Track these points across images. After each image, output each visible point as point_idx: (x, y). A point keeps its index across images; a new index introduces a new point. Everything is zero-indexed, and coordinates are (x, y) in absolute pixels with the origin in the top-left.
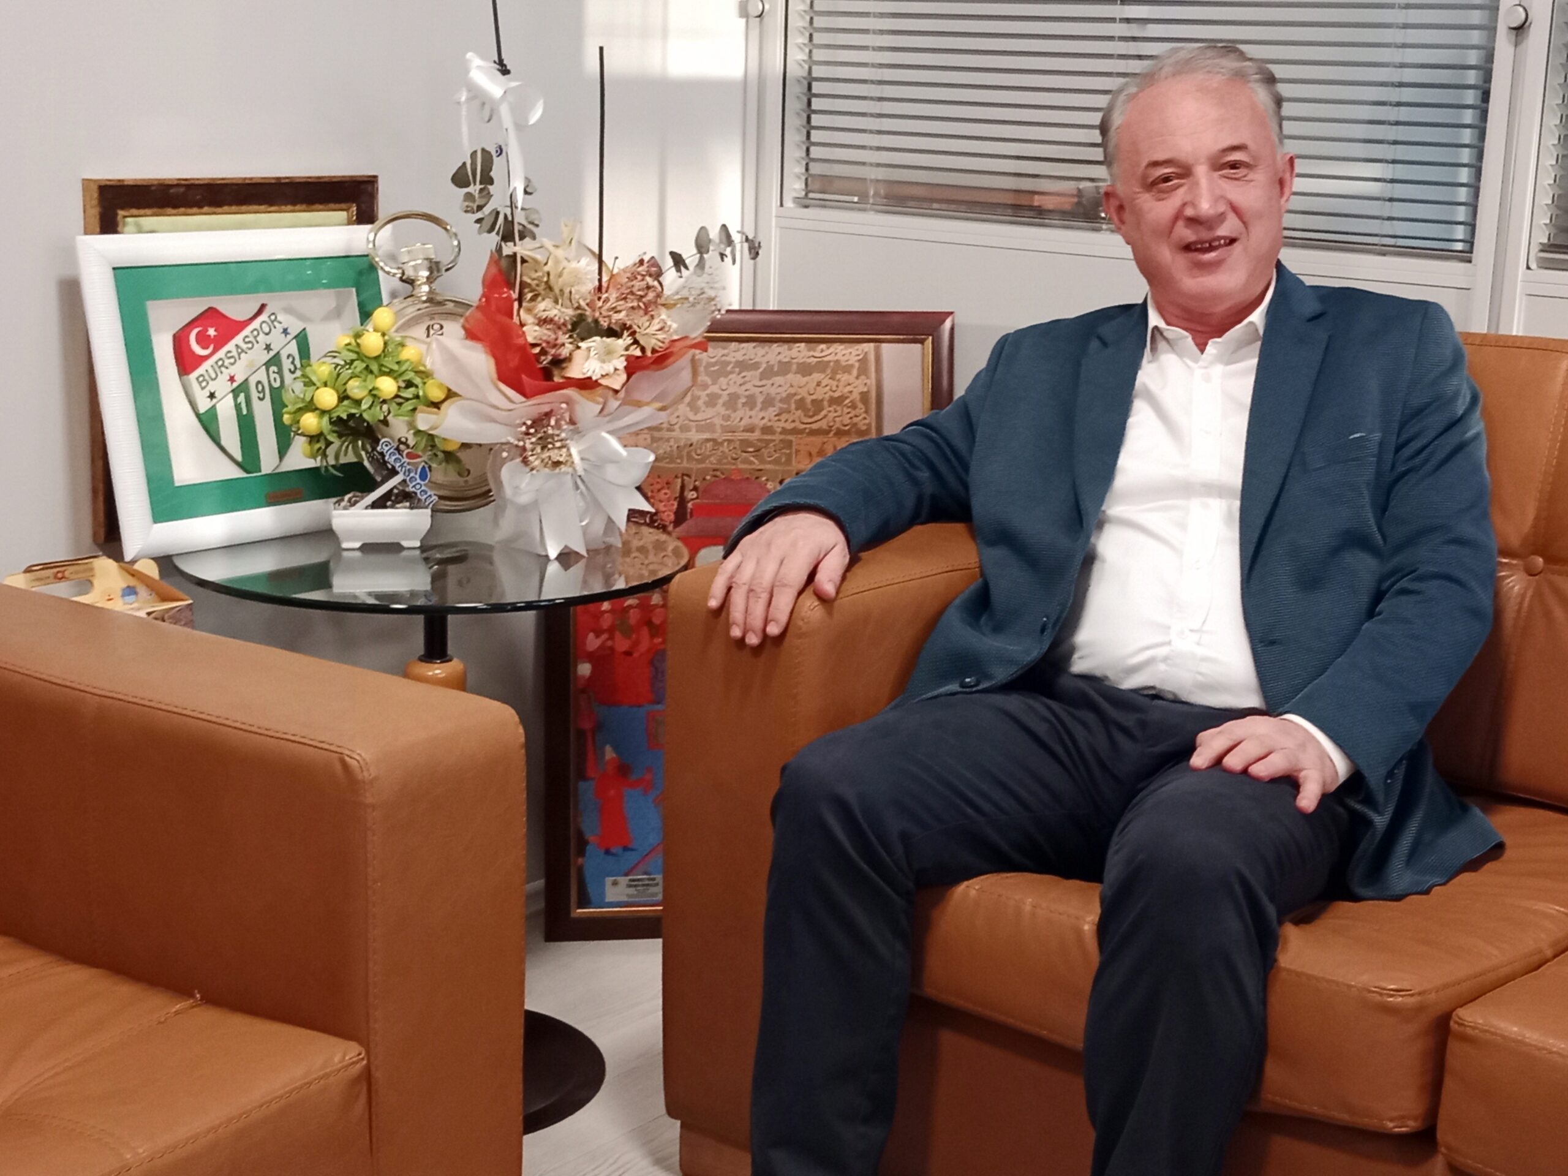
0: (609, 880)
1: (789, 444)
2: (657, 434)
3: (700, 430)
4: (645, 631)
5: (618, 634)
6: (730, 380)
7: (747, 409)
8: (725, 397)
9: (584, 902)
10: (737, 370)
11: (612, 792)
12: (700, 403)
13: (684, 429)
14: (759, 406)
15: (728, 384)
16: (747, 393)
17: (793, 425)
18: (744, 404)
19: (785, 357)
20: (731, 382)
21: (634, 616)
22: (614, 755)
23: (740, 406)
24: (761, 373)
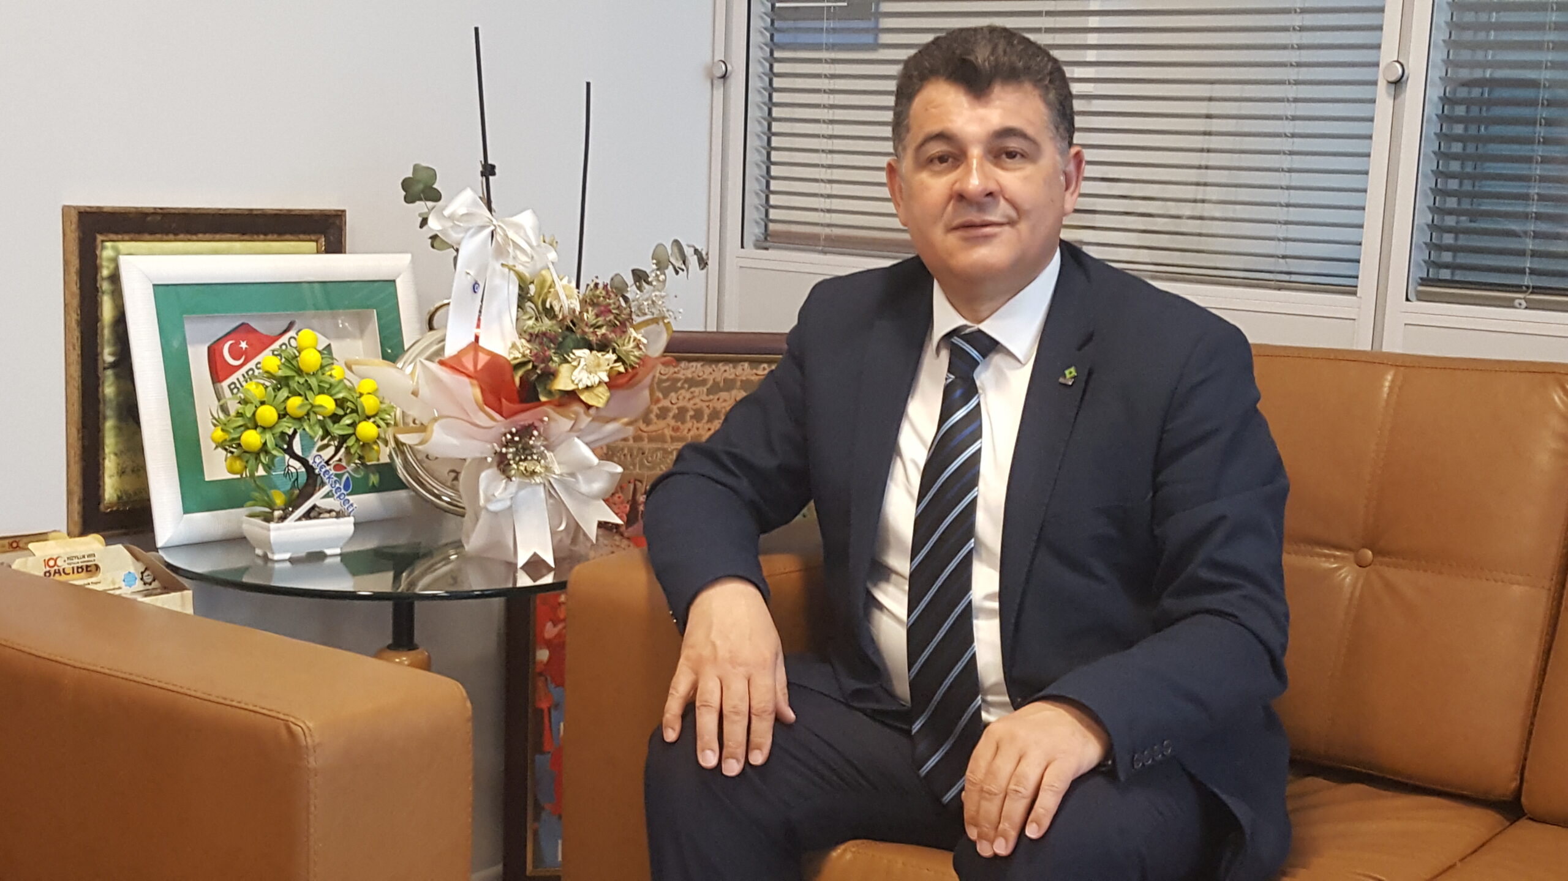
6: (681, 394)
7: (695, 422)
8: (677, 411)
10: (686, 386)
15: (678, 399)
16: (694, 407)
19: (730, 374)
20: (681, 397)
23: (688, 418)
24: (708, 389)
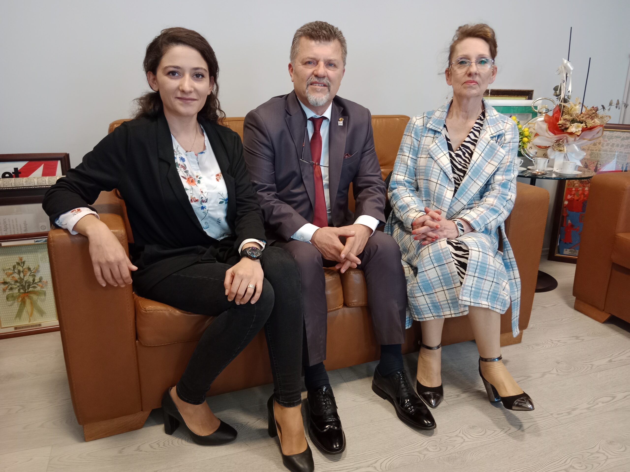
0: (565, 249)
1: (626, 156)
2: (592, 152)
3: (604, 151)
4: (582, 196)
5: (576, 196)
9: (559, 253)
11: (569, 230)
12: (604, 145)
13: (599, 151)
14: (620, 147)
17: (628, 152)
18: (616, 146)
21: (580, 192)
22: (570, 222)
